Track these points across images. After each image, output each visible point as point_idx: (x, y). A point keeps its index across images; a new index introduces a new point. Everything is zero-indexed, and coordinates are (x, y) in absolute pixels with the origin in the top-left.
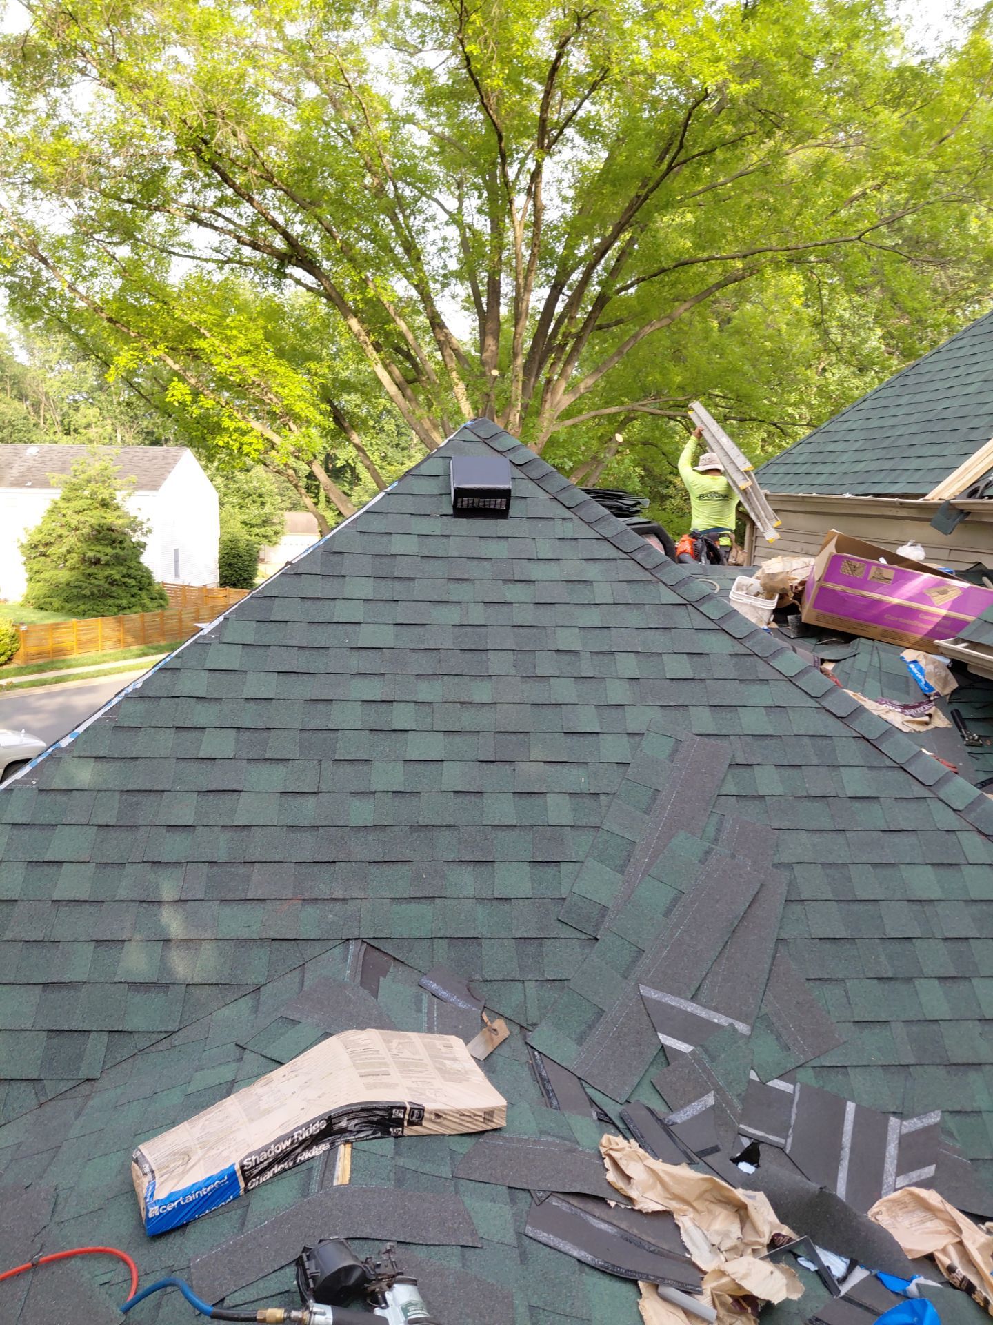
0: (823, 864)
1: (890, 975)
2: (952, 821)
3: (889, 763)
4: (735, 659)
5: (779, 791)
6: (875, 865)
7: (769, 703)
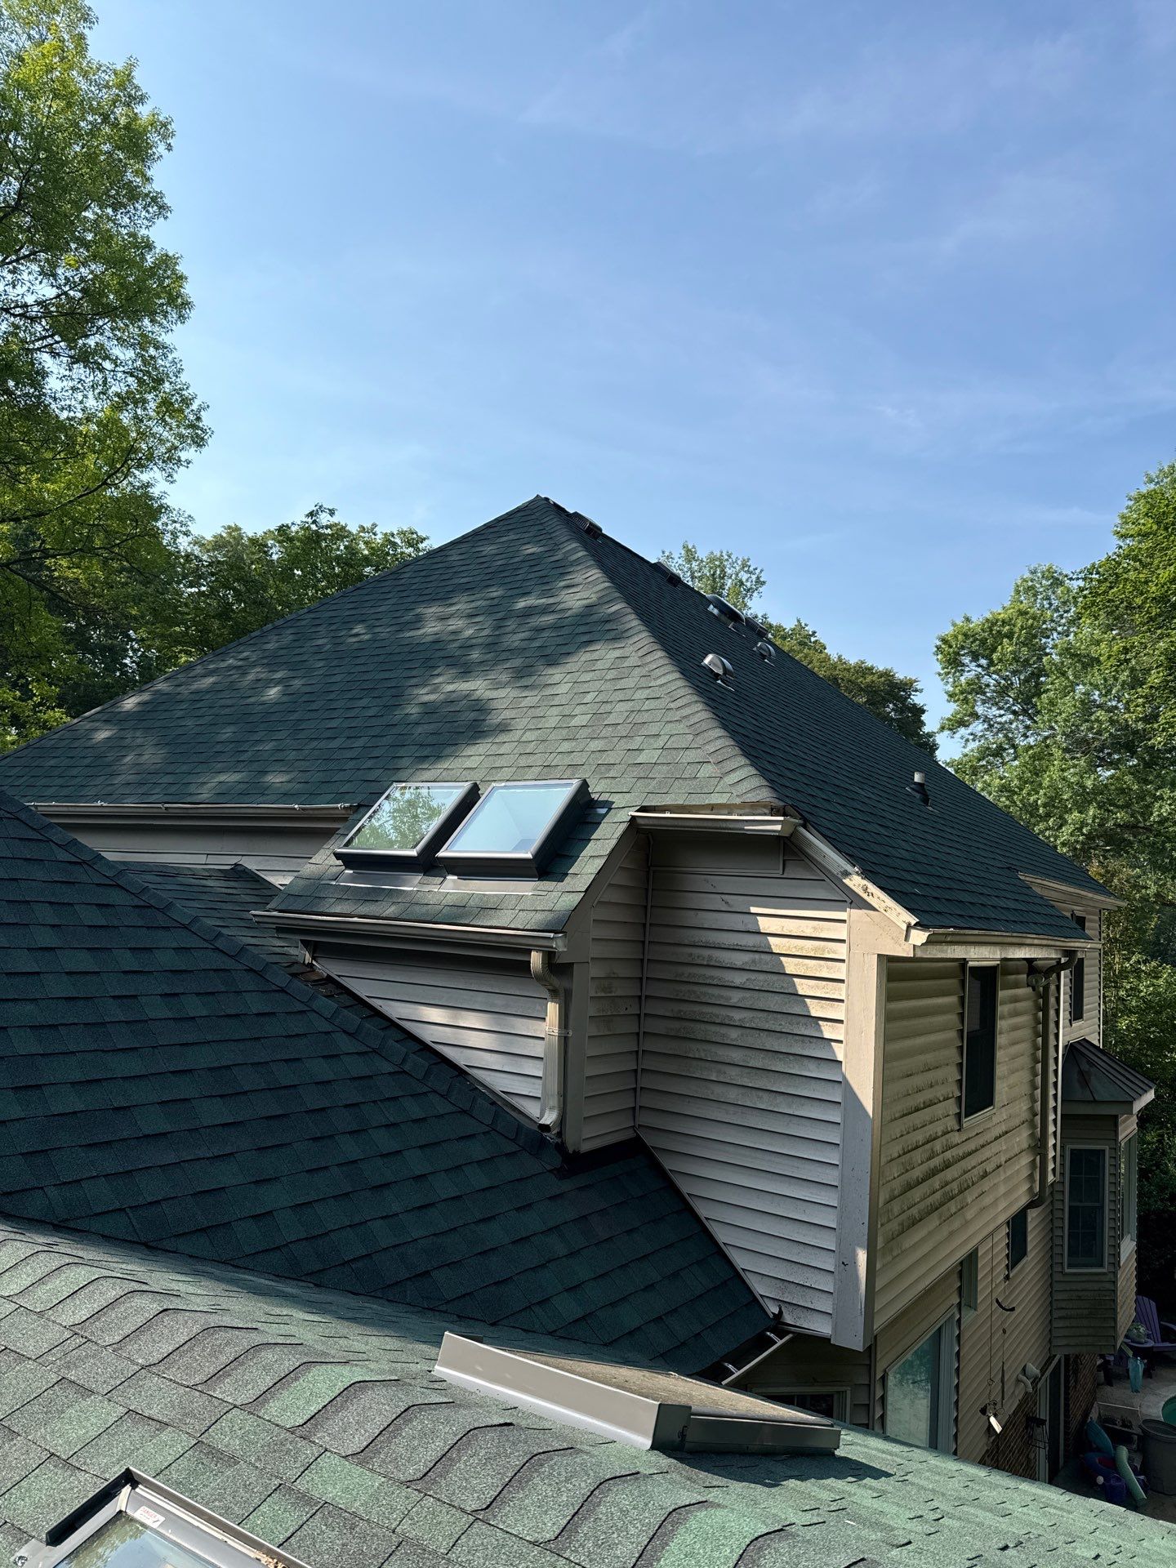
0: (251, 1064)
1: (319, 1135)
2: (327, 1027)
3: (274, 987)
4: (137, 910)
5: (205, 1013)
6: (286, 1061)
7: (175, 945)
